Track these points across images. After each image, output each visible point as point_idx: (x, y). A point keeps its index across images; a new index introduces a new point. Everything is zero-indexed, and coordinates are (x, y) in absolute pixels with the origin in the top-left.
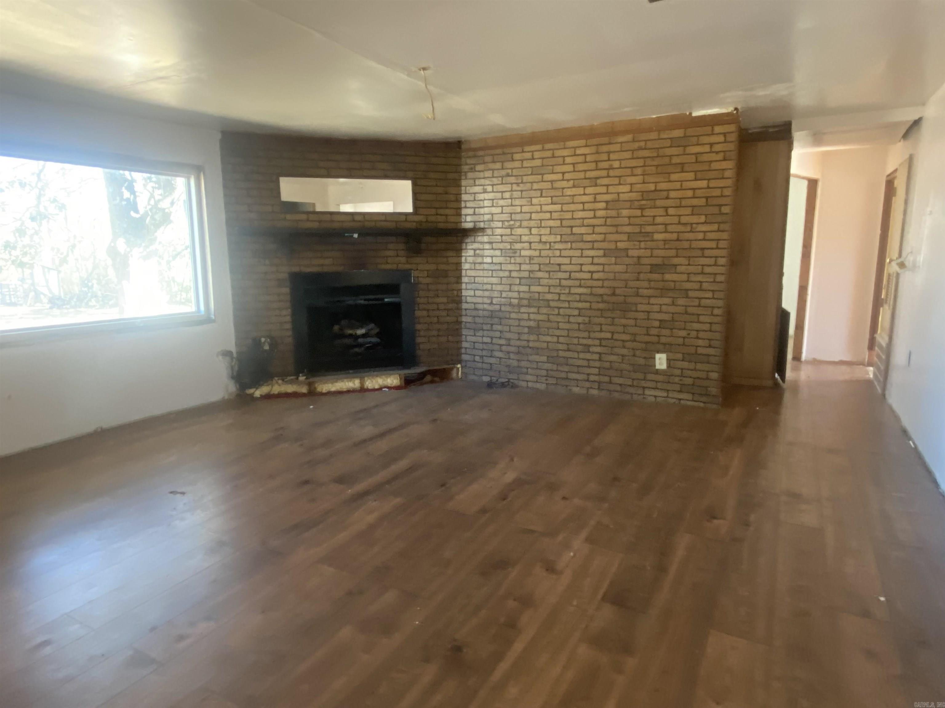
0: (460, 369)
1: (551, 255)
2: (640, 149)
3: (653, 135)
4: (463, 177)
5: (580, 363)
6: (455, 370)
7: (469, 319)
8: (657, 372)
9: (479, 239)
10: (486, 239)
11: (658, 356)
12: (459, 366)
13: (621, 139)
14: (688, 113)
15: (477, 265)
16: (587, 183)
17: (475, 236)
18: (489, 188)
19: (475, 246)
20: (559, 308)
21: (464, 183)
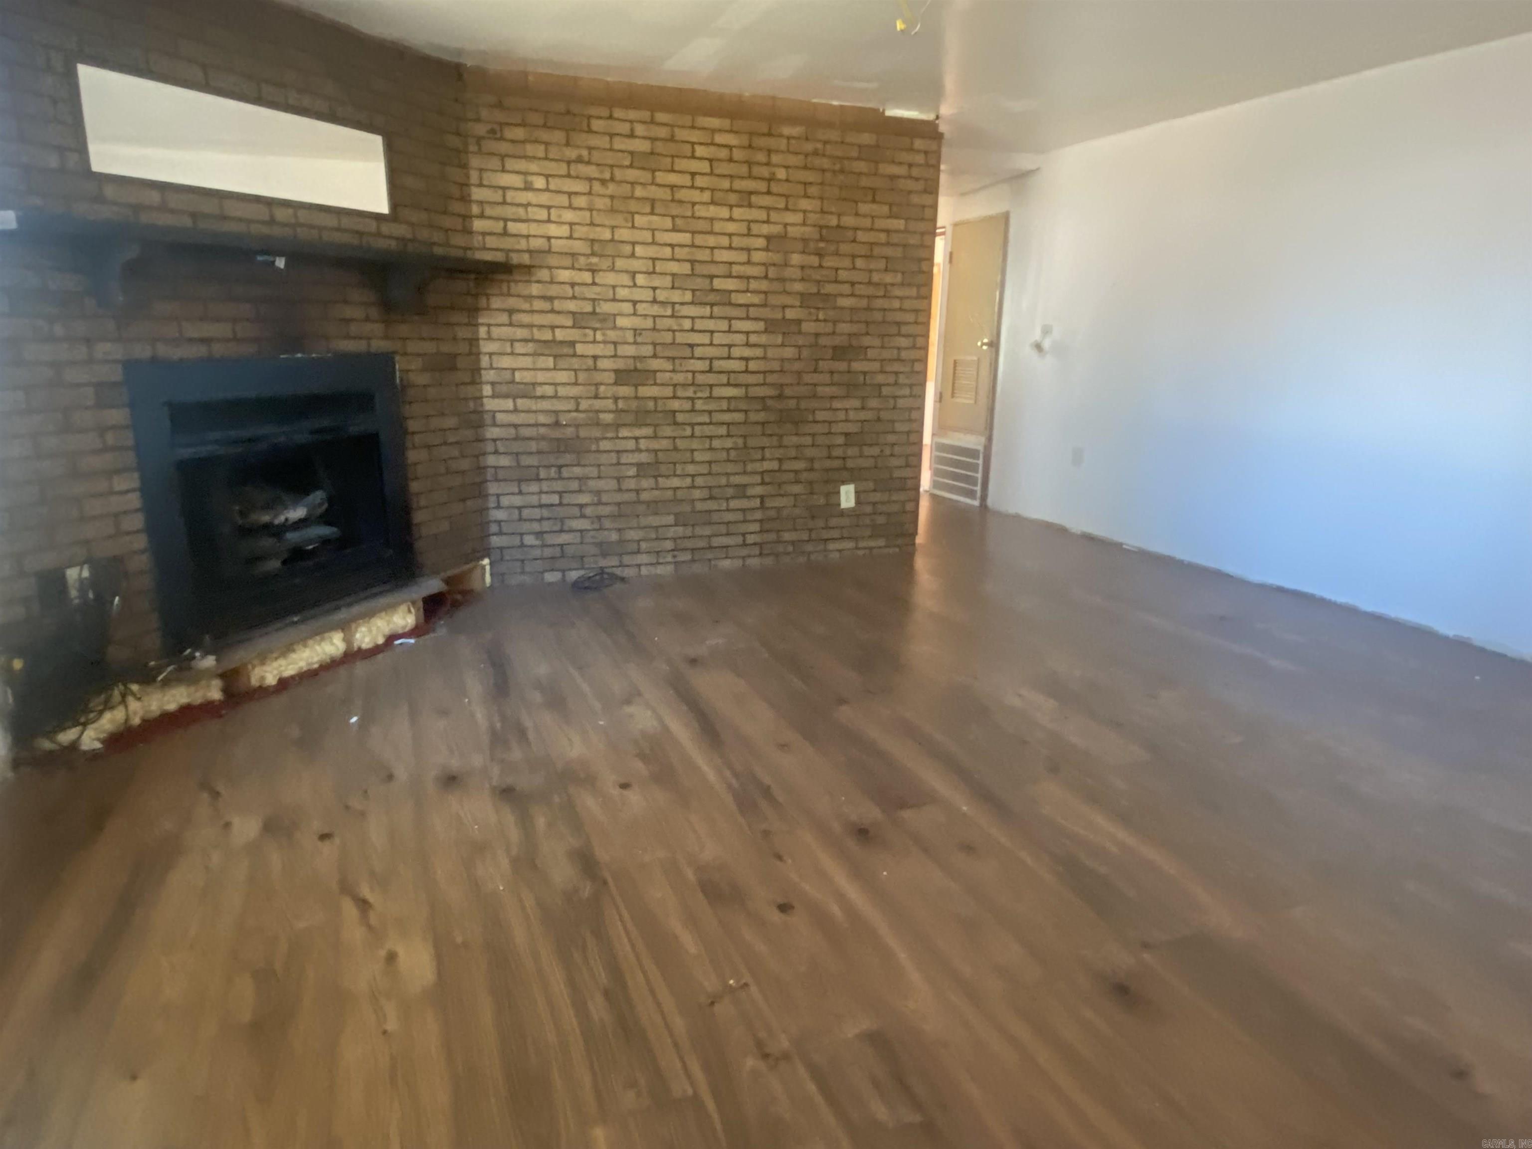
0: (488, 568)
1: (675, 328)
3: (834, 135)
4: (473, 148)
6: (478, 572)
7: (504, 461)
8: (843, 513)
9: (521, 288)
10: (535, 289)
11: (844, 489)
12: (486, 561)
13: (787, 131)
15: (517, 345)
17: (509, 282)
18: (539, 183)
19: (512, 302)
21: (475, 162)
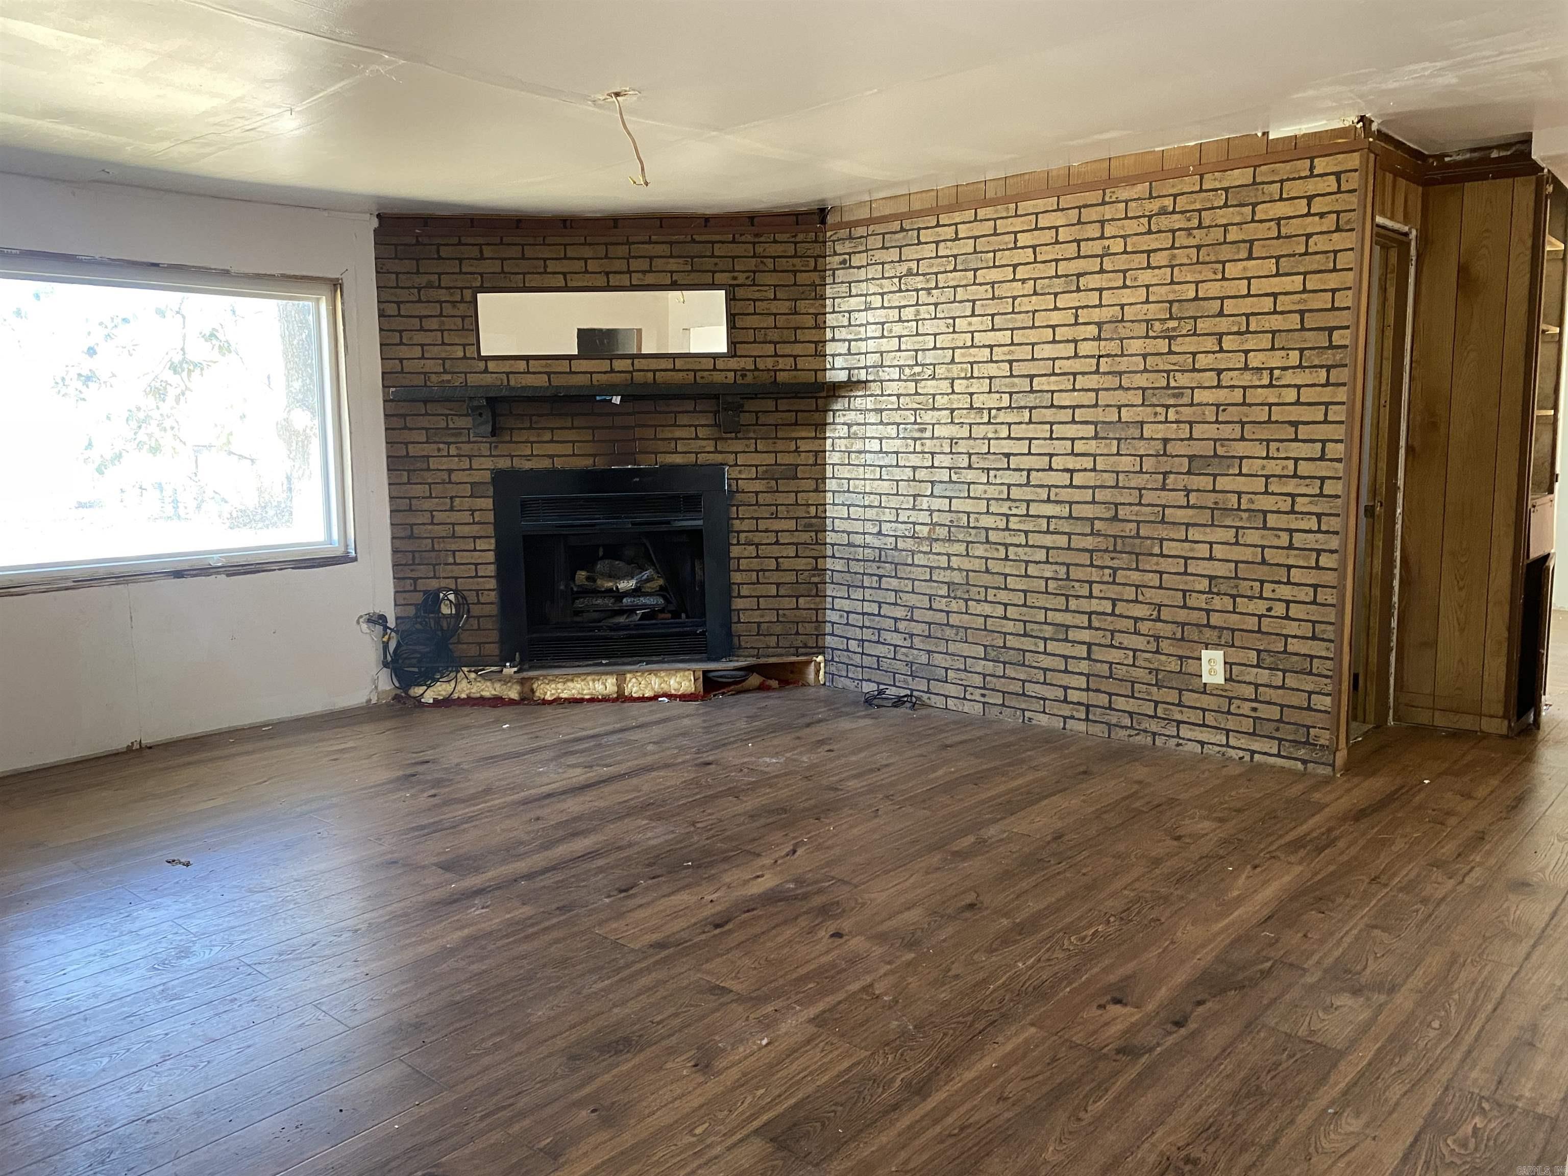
0: (822, 665)
2: (1163, 212)
4: (829, 280)
5: (1046, 662)
6: (812, 667)
7: (839, 565)
8: (1204, 690)
9: (858, 403)
10: (870, 403)
11: (1206, 654)
12: (820, 658)
14: (1260, 134)
15: (853, 456)
16: (1058, 285)
17: (850, 397)
19: (851, 416)
20: (1007, 546)
21: (829, 291)
